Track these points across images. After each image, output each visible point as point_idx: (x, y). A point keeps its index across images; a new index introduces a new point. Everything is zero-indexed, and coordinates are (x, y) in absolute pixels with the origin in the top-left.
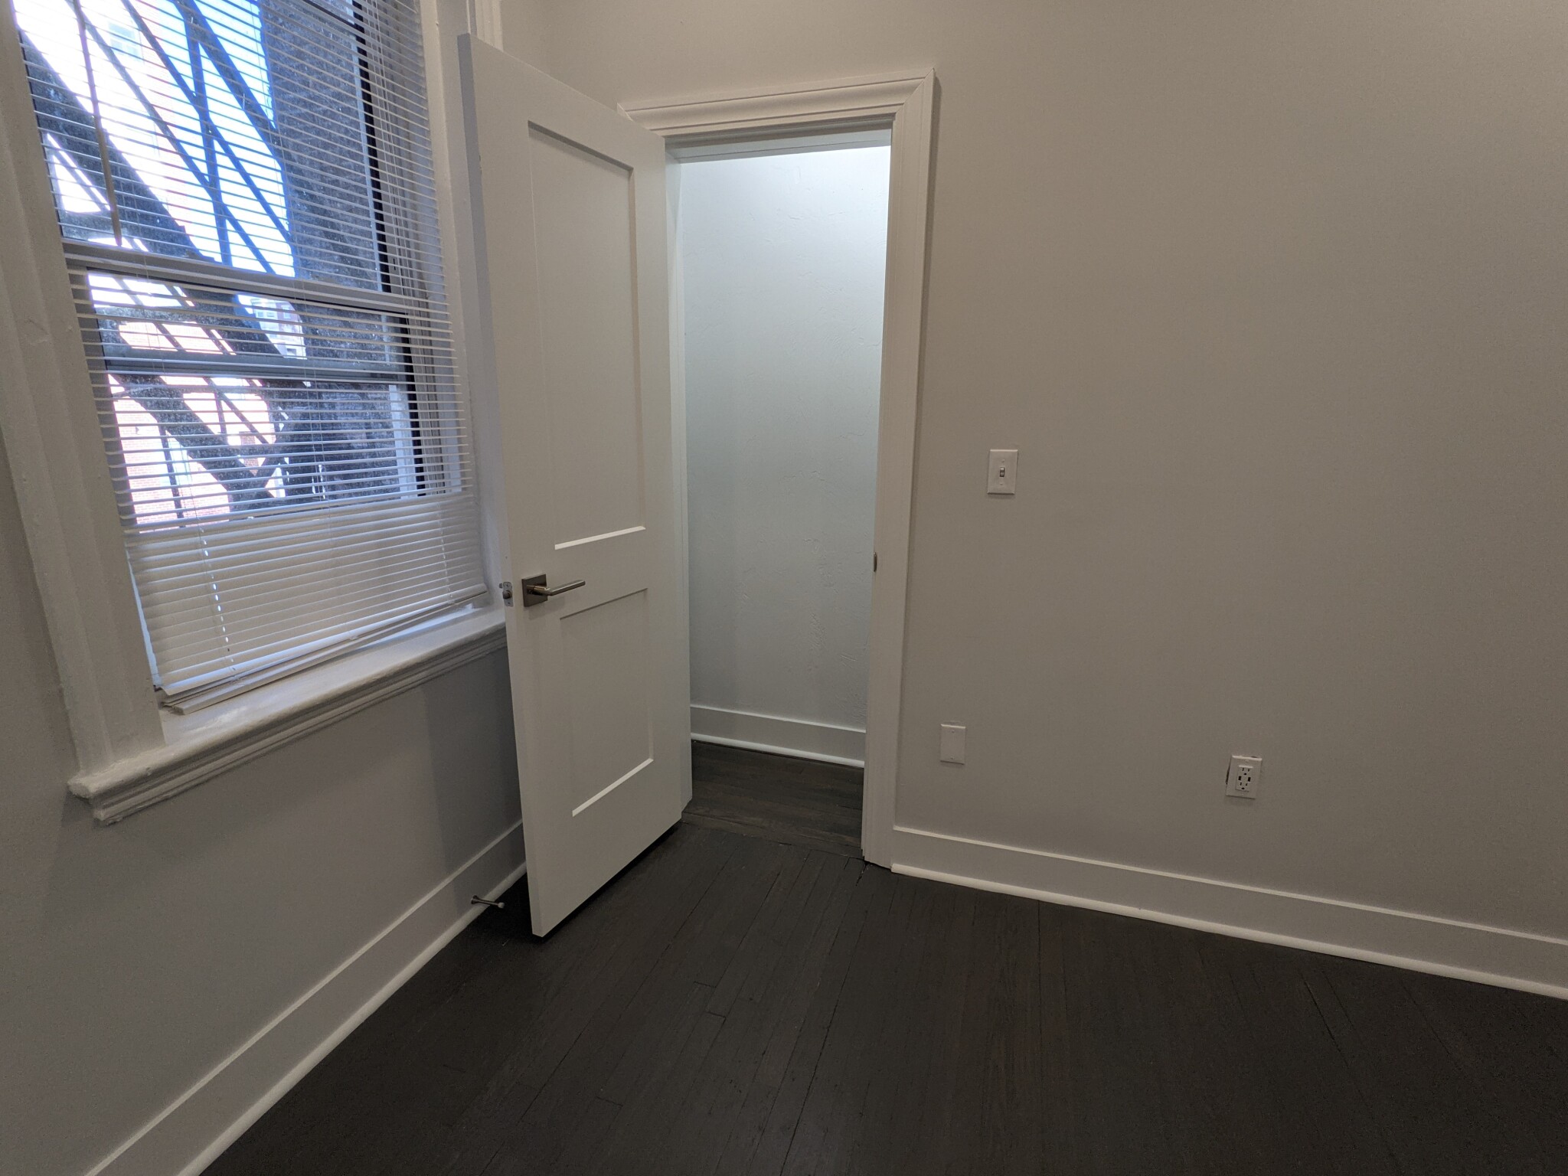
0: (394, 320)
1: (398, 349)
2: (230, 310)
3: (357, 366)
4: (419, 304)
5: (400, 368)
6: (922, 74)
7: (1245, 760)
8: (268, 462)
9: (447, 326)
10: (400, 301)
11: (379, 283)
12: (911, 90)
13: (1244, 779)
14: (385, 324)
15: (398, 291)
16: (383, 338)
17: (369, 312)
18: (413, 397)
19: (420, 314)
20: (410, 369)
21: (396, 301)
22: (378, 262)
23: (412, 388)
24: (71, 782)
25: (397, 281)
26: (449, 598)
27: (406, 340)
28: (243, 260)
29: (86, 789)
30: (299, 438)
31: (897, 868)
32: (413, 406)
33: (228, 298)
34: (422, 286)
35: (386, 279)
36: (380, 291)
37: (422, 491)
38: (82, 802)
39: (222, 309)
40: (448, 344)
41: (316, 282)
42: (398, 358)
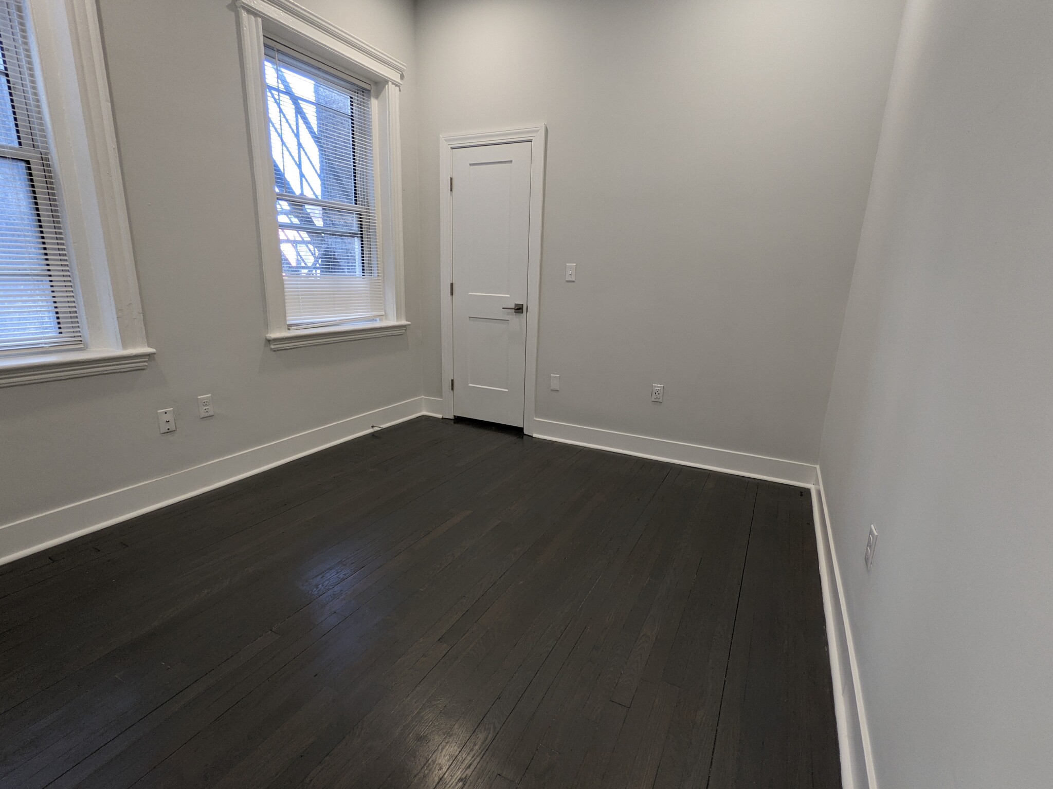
0: (358, 214)
1: (359, 224)
2: (302, 210)
3: (345, 230)
4: (366, 209)
5: (359, 230)
6: (541, 126)
7: (658, 386)
8: (309, 271)
9: (375, 217)
10: (359, 208)
11: (354, 202)
12: (537, 131)
13: (657, 393)
14: (354, 215)
15: (359, 204)
16: (353, 220)
17: (350, 212)
18: (362, 241)
19: (366, 212)
20: (361, 231)
21: (358, 208)
22: (353, 191)
23: (362, 237)
24: (267, 335)
25: (359, 201)
26: (371, 314)
27: (361, 221)
28: (309, 194)
29: (271, 337)
30: (326, 255)
31: (535, 435)
32: (362, 244)
33: (301, 206)
34: (368, 202)
35: (356, 200)
36: (354, 205)
37: (363, 274)
38: (269, 341)
39: (300, 209)
40: (375, 223)
41: (334, 202)
42: (358, 227)
